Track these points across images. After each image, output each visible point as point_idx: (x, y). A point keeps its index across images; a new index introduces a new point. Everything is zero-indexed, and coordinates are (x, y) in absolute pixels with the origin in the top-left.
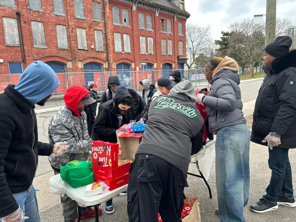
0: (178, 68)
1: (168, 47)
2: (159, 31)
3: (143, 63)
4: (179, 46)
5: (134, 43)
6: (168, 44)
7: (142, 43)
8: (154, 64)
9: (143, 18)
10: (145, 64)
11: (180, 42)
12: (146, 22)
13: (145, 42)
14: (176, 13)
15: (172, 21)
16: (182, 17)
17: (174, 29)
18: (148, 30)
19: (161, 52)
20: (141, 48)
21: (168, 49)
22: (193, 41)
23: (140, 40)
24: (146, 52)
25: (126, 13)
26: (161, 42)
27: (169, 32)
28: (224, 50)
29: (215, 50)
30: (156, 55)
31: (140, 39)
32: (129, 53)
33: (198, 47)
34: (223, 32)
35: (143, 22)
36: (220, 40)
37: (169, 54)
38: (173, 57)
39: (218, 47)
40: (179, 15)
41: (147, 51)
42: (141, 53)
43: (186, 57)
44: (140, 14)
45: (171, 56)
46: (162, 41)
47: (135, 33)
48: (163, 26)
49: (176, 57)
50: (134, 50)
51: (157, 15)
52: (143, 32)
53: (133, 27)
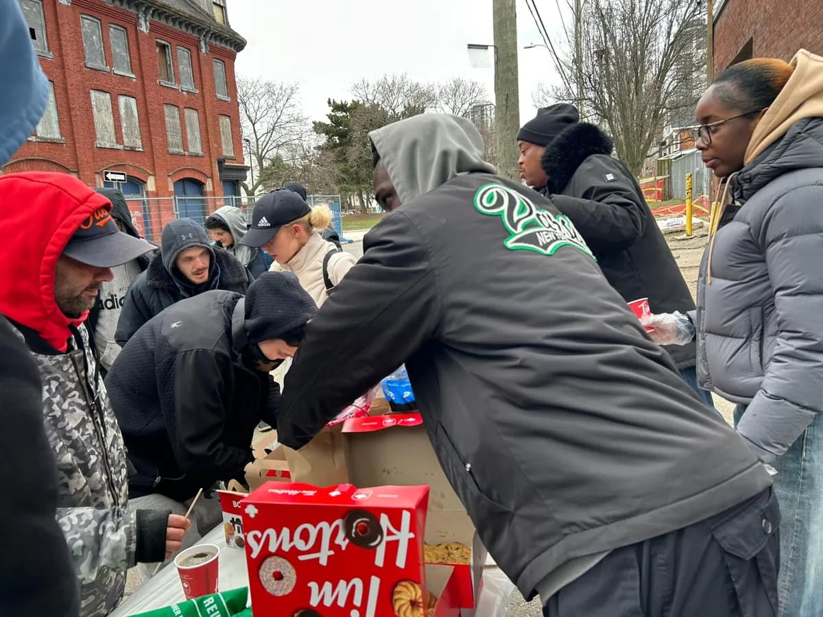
0: (223, 193)
1: (188, 130)
2: (156, 80)
3: (112, 173)
4: (221, 129)
5: (70, 111)
6: (187, 122)
7: (99, 111)
8: (147, 180)
9: (98, 32)
10: (122, 177)
11: (223, 117)
12: (107, 48)
13: (110, 110)
14: (204, 33)
15: (195, 54)
16: (223, 45)
17: (201, 78)
18: (116, 72)
19: (165, 144)
20: (98, 127)
21: (189, 137)
22: (253, 119)
23: (93, 103)
24: (114, 140)
25: (35, 10)
26: (164, 114)
27: (188, 86)
28: (339, 148)
29: (314, 148)
30: (153, 153)
31: (93, 98)
32: (56, 143)
33: (271, 139)
34: (332, 102)
35: (99, 46)
36: (327, 123)
37: (191, 150)
38: (204, 159)
39: (323, 139)
40: (213, 37)
41: (119, 139)
42: (100, 143)
43: (243, 163)
44: (85, 20)
45: (198, 156)
46: (166, 110)
47: (73, 79)
48: (167, 66)
49: (213, 160)
50: (72, 133)
51: (144, 28)
52: (103, 77)
53: (65, 58)
